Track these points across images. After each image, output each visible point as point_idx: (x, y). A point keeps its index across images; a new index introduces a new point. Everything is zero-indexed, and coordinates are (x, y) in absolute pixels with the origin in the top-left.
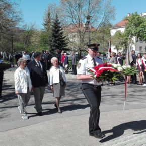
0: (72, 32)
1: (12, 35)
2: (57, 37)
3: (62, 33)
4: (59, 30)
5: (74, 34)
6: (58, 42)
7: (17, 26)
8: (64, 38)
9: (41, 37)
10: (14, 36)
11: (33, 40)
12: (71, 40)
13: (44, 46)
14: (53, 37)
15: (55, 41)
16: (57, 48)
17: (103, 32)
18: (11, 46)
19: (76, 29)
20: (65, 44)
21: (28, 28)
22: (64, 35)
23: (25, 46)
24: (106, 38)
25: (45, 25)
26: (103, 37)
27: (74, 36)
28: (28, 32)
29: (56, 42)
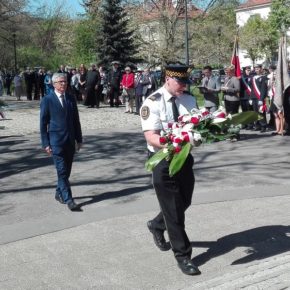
0: (149, 21)
1: (14, 30)
2: (115, 31)
3: (125, 24)
4: (118, 18)
5: (151, 24)
6: (116, 43)
7: (24, 10)
8: (130, 34)
9: (78, 31)
10: (17, 33)
11: (60, 39)
12: (147, 38)
13: (86, 53)
14: (104, 32)
15: (110, 43)
16: (116, 56)
17: (218, 18)
18: (12, 54)
19: (156, 13)
20: (132, 48)
21: (49, 14)
22: (129, 28)
23: (42, 54)
24: (227, 32)
25: (88, 5)
26: (219, 30)
27: (153, 30)
28: (50, 22)
29: (112, 45)
